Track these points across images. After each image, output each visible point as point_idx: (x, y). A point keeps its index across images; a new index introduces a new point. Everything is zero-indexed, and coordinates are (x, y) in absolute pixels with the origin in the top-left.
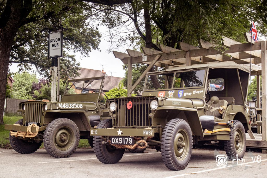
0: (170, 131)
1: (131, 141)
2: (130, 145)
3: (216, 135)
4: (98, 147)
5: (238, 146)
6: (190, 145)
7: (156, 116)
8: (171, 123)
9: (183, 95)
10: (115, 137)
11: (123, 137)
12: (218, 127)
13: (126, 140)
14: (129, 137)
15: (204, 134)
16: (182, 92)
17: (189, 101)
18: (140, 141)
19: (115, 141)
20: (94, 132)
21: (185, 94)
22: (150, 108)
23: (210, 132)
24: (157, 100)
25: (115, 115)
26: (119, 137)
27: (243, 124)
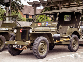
0: (36, 43)
1: (21, 47)
2: (20, 48)
3: (62, 42)
4: (9, 48)
5: (75, 46)
6: (47, 47)
7: (31, 36)
8: (37, 39)
9: (48, 24)
10: (14, 45)
11: (17, 45)
12: (63, 38)
13: (19, 46)
14: (20, 45)
15: (55, 42)
16: (47, 23)
17: (49, 28)
18: (24, 47)
19: (15, 47)
20: (6, 43)
21: (49, 24)
22: (29, 32)
23: (58, 41)
24: (32, 29)
25: (16, 35)
26: (16, 45)
27: (77, 36)
